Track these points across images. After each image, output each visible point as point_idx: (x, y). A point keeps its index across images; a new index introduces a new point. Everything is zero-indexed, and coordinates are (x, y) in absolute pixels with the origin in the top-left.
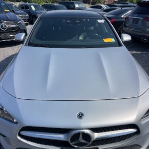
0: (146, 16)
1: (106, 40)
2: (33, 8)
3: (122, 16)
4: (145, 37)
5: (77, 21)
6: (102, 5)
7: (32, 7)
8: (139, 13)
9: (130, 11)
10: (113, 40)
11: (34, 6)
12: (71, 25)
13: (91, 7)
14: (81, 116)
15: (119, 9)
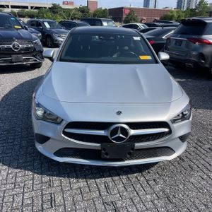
0: (190, 36)
1: (142, 58)
2: (47, 26)
3: (163, 37)
4: (189, 61)
5: (112, 38)
6: (138, 24)
7: (46, 24)
8: (182, 33)
9: (172, 32)
10: (149, 58)
11: (49, 23)
12: (105, 41)
13: (124, 26)
14: (119, 113)
15: (159, 28)
